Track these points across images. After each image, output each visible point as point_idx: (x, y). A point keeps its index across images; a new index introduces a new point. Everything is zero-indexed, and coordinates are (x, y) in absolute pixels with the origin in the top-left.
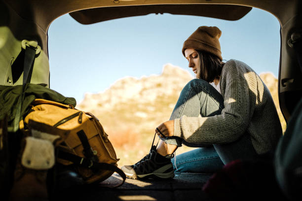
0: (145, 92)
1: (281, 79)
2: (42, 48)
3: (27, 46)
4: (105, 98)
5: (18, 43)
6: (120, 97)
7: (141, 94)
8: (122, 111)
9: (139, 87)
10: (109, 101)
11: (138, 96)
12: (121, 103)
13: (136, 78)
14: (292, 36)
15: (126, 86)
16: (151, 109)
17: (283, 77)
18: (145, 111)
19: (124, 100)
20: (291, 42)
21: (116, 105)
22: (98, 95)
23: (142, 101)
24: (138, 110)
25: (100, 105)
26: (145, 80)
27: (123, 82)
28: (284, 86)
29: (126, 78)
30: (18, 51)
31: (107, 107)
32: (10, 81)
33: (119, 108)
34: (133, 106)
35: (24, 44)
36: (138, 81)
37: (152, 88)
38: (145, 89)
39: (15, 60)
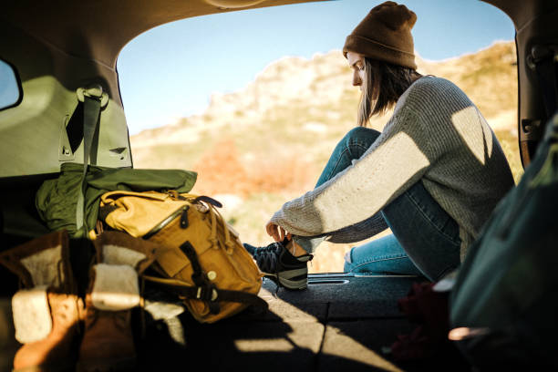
0: (321, 85)
1: (521, 118)
2: (110, 97)
3: (85, 97)
4: (248, 100)
5: (71, 95)
6: (275, 97)
7: (313, 88)
8: (280, 123)
9: (309, 75)
10: (254, 106)
11: (308, 93)
12: (277, 108)
13: (303, 59)
14: (533, 50)
15: (284, 74)
16: (334, 116)
17: (524, 117)
18: (321, 120)
19: (282, 102)
20: (533, 60)
21: (268, 112)
22: (235, 95)
23: (317, 102)
24: (311, 120)
25: (239, 114)
26: (319, 61)
27: (280, 68)
28: (525, 131)
29: (285, 59)
30: (72, 107)
31: (253, 117)
32: (67, 151)
33: (273, 117)
34: (301, 112)
35: (80, 94)
36: (305, 65)
37: (334, 75)
38: (320, 79)
39: (70, 117)
